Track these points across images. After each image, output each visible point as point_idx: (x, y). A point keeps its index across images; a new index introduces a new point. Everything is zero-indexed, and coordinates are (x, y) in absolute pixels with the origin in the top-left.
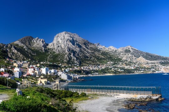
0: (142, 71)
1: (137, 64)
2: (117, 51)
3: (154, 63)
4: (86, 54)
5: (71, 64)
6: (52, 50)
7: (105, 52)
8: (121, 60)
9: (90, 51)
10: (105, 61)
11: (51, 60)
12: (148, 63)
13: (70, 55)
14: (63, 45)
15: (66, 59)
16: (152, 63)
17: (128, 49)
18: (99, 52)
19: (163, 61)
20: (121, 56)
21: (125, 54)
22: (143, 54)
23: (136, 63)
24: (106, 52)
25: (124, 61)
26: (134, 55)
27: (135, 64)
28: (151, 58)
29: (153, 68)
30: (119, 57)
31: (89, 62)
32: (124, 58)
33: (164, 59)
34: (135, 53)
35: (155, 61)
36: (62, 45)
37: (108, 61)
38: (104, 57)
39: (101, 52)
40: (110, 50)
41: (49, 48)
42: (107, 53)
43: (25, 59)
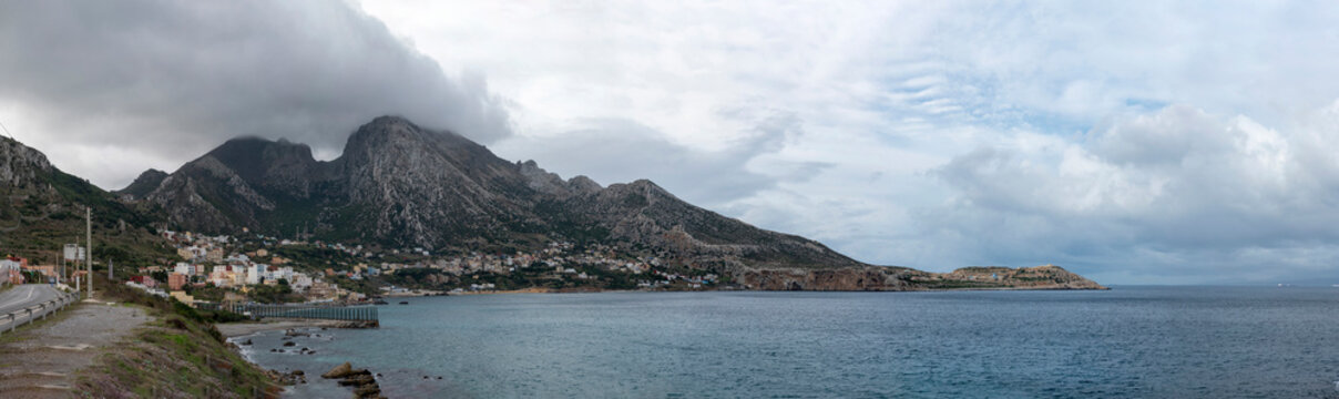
0: (667, 283)
1: (662, 254)
2: (598, 198)
3: (721, 254)
4: (470, 206)
5: (399, 248)
6: (340, 187)
7: (552, 201)
8: (608, 235)
9: (487, 195)
10: (542, 237)
11: (328, 232)
12: (698, 254)
13: (399, 212)
14: (380, 170)
15: (383, 225)
16: (712, 253)
17: (638, 192)
18: (527, 200)
19: (755, 248)
20: (610, 217)
21: (626, 214)
22: (691, 214)
23: (660, 250)
24: (558, 198)
25: (618, 240)
26: (657, 218)
27: (654, 252)
28: (719, 234)
29: (714, 272)
30: (603, 225)
31: (475, 240)
32: (617, 229)
33: (764, 239)
34: (661, 211)
35: (725, 247)
36: (375, 168)
37: (554, 239)
38: (545, 220)
39: (538, 198)
40: (575, 193)
41: (326, 182)
42: (559, 203)
43: (231, 226)
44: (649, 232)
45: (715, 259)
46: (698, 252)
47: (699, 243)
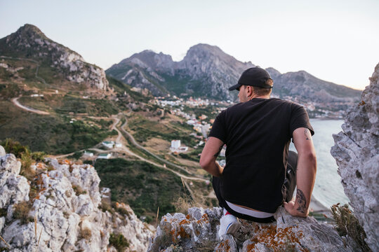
2: (282, 77)
6: (185, 72)
8: (289, 92)
13: (219, 86)
14: (205, 68)
15: (214, 91)
17: (301, 75)
20: (289, 85)
21: (296, 84)
25: (295, 94)
27: (312, 100)
28: (337, 92)
30: (286, 88)
32: (294, 90)
34: (312, 83)
35: (346, 99)
44: (308, 92)
45: (341, 104)
46: (333, 101)
47: (333, 97)
